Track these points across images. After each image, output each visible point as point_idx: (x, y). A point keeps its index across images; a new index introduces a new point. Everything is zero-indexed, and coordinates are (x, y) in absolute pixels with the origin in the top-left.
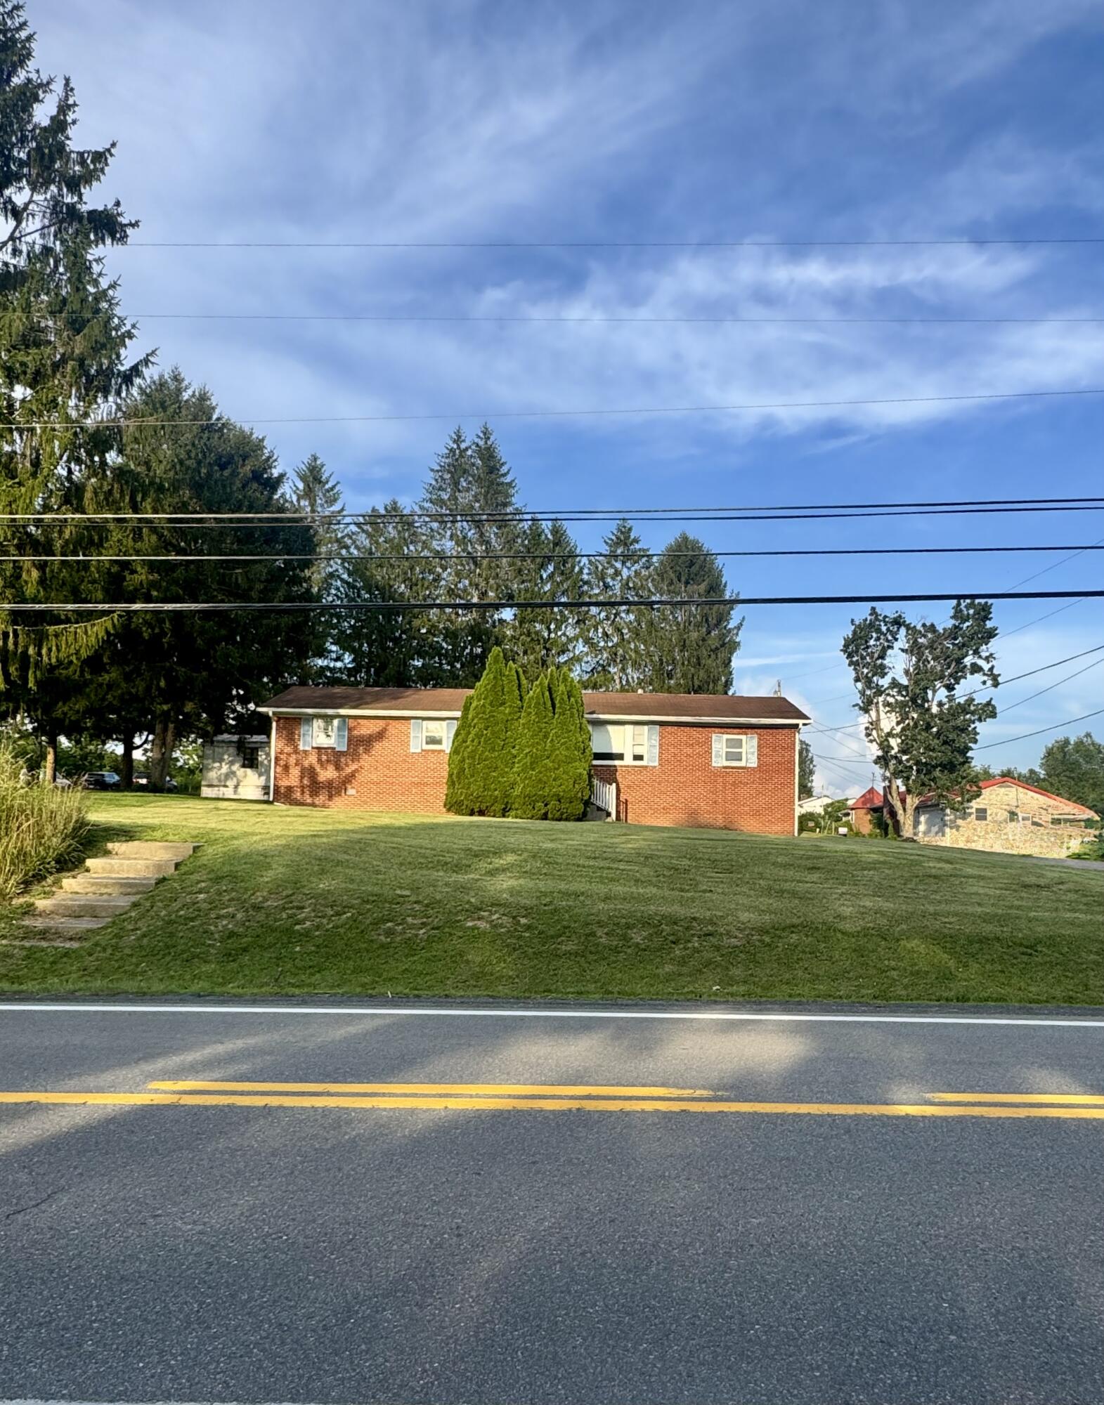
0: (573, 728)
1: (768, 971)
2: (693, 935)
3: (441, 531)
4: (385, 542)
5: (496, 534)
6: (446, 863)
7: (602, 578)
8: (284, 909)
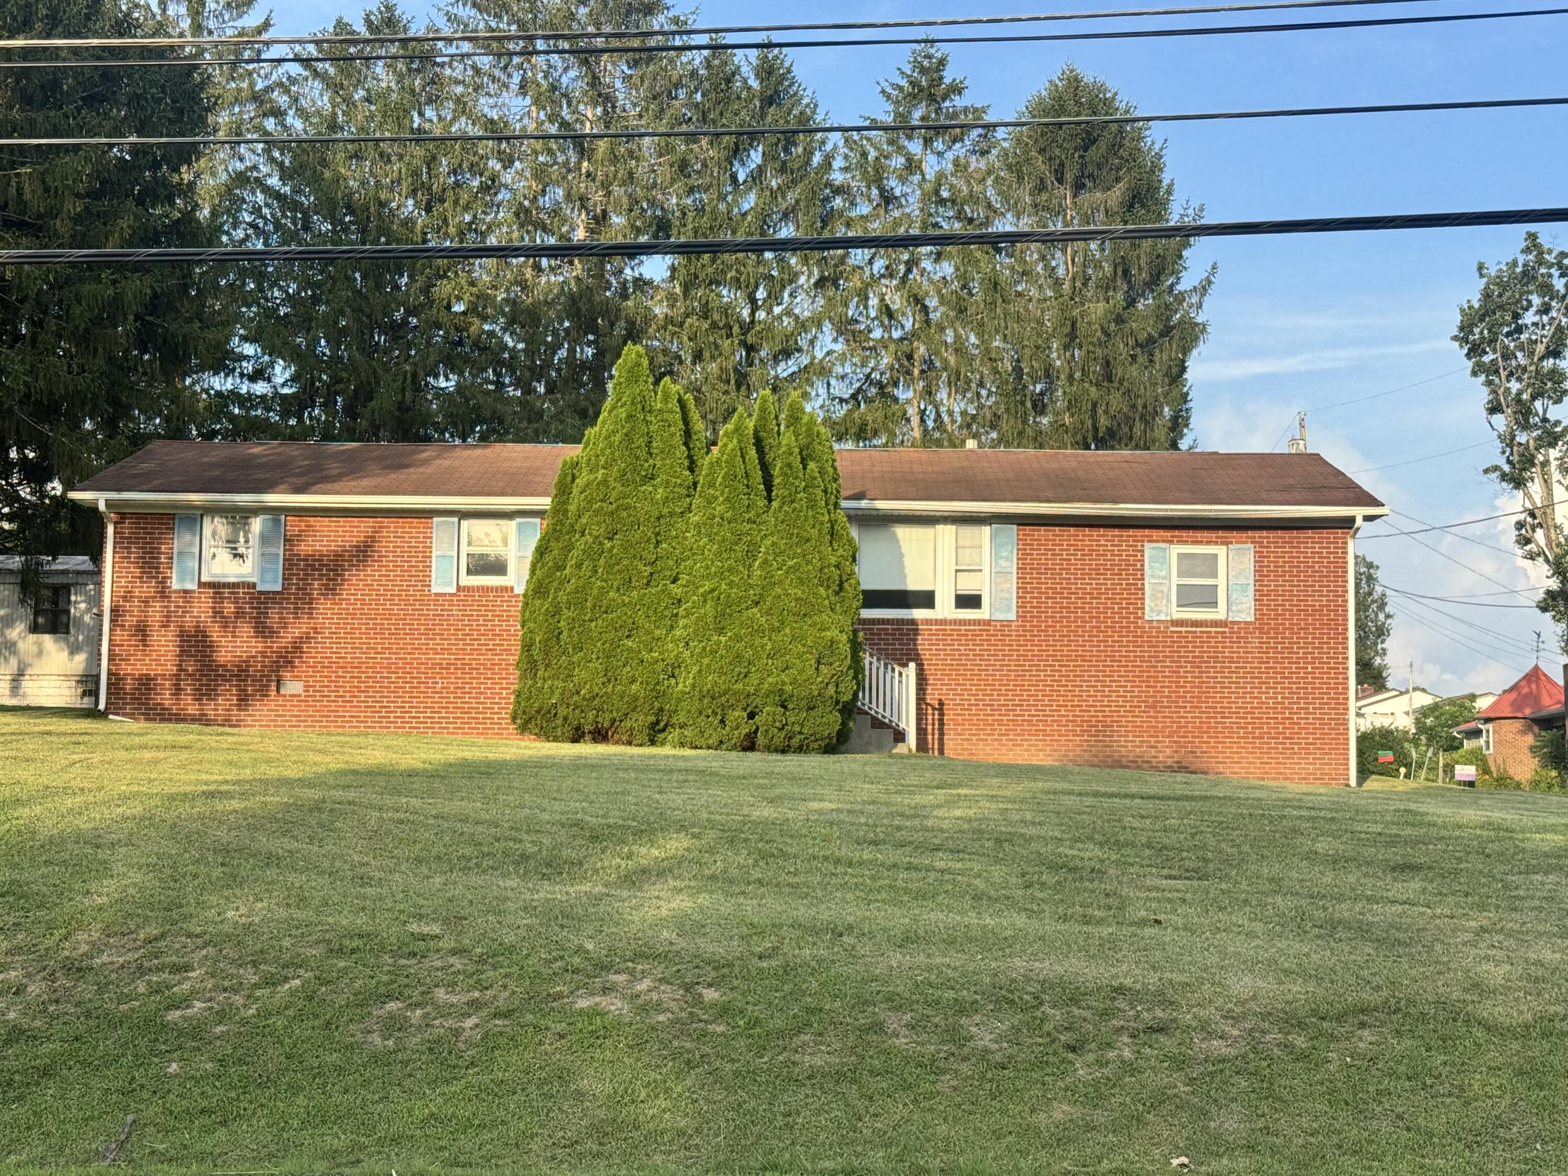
0: (814, 533)
1: (1304, 1122)
2: (1119, 1030)
3: (497, 73)
4: (368, 100)
5: (627, 79)
6: (525, 857)
7: (876, 177)
8: (141, 971)
